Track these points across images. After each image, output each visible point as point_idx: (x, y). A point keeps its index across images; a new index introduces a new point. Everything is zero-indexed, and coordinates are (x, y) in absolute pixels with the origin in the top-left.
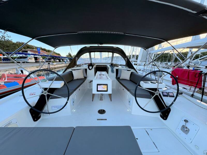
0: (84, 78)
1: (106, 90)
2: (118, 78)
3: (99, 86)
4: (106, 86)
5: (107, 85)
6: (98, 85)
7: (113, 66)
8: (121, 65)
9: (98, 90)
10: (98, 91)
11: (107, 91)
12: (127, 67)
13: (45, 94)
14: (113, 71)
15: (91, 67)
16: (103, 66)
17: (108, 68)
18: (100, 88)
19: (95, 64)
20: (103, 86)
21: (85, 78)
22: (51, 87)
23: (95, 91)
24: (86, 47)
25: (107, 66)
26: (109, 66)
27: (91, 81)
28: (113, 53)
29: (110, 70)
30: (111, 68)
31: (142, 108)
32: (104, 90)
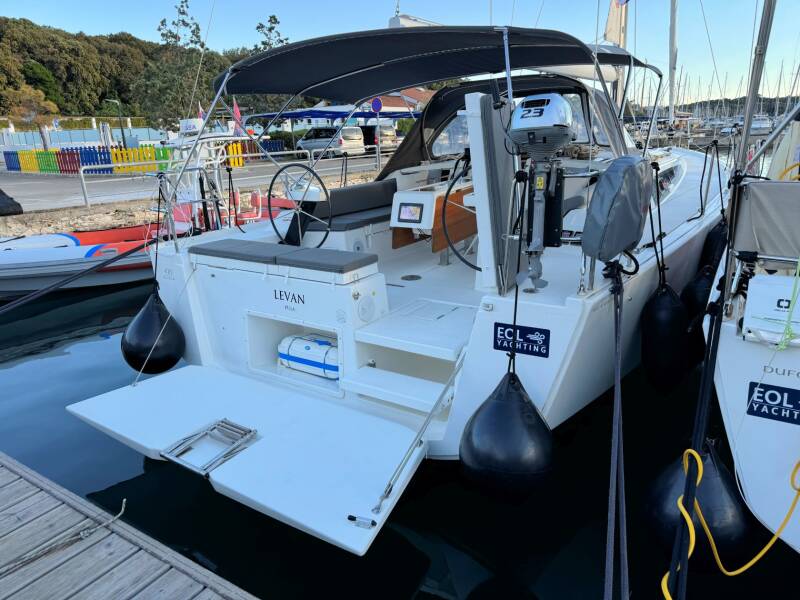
1: (418, 218)
3: (403, 208)
4: (419, 210)
5: (421, 206)
6: (402, 205)
9: (402, 217)
11: (419, 221)
18: (406, 213)
20: (412, 208)
23: (395, 222)
31: (462, 256)
32: (413, 218)
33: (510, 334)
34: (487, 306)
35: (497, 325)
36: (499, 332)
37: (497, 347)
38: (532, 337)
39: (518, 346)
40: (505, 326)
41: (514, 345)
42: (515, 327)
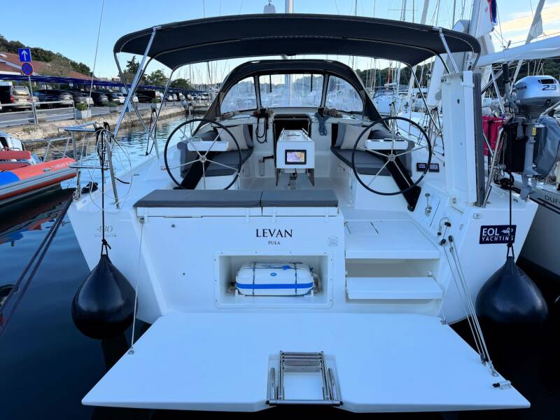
0: (247, 148)
1: (303, 161)
2: (336, 148)
3: (288, 154)
4: (303, 154)
5: (305, 151)
6: (287, 151)
7: (323, 117)
8: (351, 113)
9: (288, 160)
10: (287, 163)
11: (305, 163)
12: (366, 118)
13: (203, 162)
14: (322, 130)
15: (262, 121)
16: (297, 116)
17: (311, 122)
18: (291, 157)
19: (272, 113)
20: (297, 153)
21: (251, 149)
22: (211, 150)
23: (281, 164)
24: (249, 63)
25: (307, 117)
26: (312, 115)
27: (265, 158)
28: (327, 75)
29: (315, 126)
30: (317, 121)
31: (366, 185)
32: (298, 161)
33: (491, 232)
34: (477, 216)
35: (482, 227)
36: (484, 232)
37: (481, 242)
38: (504, 231)
39: (496, 239)
40: (488, 227)
41: (493, 239)
42: (494, 227)
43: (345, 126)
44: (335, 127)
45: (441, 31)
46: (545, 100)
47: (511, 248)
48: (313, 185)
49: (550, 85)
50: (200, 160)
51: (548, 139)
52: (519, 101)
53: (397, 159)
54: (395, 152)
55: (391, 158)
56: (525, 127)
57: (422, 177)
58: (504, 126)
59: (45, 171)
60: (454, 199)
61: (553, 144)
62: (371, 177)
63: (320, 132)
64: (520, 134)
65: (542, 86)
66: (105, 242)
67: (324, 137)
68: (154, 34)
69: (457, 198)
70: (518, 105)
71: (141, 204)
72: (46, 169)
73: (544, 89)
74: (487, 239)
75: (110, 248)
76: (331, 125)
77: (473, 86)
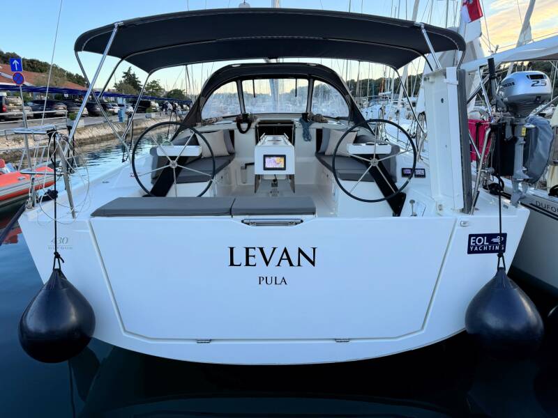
0: (227, 154)
1: (283, 166)
2: (320, 154)
3: (267, 159)
4: (282, 159)
5: (284, 156)
6: (265, 156)
7: (307, 122)
8: (338, 119)
9: (267, 166)
11: (284, 169)
12: (352, 123)
13: (174, 167)
14: (306, 136)
15: (244, 126)
16: (282, 122)
17: (295, 128)
18: (270, 163)
19: (256, 118)
20: (276, 158)
22: (182, 155)
23: (258, 170)
24: (229, 67)
25: (292, 123)
26: (296, 120)
27: (247, 165)
28: (311, 80)
29: (299, 132)
30: (301, 126)
31: (349, 191)
32: (277, 167)
33: (480, 241)
34: (465, 223)
35: (470, 236)
36: (472, 241)
37: (470, 252)
38: (494, 240)
39: (485, 248)
40: (477, 236)
41: (482, 248)
42: (483, 235)
43: (329, 131)
44: (319, 132)
45: (423, 27)
46: (535, 97)
47: (501, 258)
48: (294, 192)
49: (540, 80)
50: (170, 165)
51: (538, 140)
52: (506, 99)
53: (380, 164)
54: (378, 156)
55: (374, 162)
56: (513, 126)
57: (407, 183)
58: (491, 126)
59: (19, 179)
60: (440, 205)
61: (544, 145)
62: (354, 183)
63: (304, 137)
64: (508, 134)
65: (531, 82)
66: (57, 256)
67: (308, 142)
68: (115, 30)
69: (443, 203)
70: (505, 103)
71: (99, 213)
72: (21, 178)
73: (533, 85)
74: (476, 249)
75: (63, 262)
76: (315, 131)
77: (457, 83)
